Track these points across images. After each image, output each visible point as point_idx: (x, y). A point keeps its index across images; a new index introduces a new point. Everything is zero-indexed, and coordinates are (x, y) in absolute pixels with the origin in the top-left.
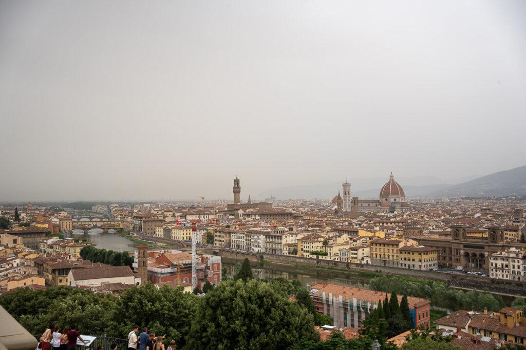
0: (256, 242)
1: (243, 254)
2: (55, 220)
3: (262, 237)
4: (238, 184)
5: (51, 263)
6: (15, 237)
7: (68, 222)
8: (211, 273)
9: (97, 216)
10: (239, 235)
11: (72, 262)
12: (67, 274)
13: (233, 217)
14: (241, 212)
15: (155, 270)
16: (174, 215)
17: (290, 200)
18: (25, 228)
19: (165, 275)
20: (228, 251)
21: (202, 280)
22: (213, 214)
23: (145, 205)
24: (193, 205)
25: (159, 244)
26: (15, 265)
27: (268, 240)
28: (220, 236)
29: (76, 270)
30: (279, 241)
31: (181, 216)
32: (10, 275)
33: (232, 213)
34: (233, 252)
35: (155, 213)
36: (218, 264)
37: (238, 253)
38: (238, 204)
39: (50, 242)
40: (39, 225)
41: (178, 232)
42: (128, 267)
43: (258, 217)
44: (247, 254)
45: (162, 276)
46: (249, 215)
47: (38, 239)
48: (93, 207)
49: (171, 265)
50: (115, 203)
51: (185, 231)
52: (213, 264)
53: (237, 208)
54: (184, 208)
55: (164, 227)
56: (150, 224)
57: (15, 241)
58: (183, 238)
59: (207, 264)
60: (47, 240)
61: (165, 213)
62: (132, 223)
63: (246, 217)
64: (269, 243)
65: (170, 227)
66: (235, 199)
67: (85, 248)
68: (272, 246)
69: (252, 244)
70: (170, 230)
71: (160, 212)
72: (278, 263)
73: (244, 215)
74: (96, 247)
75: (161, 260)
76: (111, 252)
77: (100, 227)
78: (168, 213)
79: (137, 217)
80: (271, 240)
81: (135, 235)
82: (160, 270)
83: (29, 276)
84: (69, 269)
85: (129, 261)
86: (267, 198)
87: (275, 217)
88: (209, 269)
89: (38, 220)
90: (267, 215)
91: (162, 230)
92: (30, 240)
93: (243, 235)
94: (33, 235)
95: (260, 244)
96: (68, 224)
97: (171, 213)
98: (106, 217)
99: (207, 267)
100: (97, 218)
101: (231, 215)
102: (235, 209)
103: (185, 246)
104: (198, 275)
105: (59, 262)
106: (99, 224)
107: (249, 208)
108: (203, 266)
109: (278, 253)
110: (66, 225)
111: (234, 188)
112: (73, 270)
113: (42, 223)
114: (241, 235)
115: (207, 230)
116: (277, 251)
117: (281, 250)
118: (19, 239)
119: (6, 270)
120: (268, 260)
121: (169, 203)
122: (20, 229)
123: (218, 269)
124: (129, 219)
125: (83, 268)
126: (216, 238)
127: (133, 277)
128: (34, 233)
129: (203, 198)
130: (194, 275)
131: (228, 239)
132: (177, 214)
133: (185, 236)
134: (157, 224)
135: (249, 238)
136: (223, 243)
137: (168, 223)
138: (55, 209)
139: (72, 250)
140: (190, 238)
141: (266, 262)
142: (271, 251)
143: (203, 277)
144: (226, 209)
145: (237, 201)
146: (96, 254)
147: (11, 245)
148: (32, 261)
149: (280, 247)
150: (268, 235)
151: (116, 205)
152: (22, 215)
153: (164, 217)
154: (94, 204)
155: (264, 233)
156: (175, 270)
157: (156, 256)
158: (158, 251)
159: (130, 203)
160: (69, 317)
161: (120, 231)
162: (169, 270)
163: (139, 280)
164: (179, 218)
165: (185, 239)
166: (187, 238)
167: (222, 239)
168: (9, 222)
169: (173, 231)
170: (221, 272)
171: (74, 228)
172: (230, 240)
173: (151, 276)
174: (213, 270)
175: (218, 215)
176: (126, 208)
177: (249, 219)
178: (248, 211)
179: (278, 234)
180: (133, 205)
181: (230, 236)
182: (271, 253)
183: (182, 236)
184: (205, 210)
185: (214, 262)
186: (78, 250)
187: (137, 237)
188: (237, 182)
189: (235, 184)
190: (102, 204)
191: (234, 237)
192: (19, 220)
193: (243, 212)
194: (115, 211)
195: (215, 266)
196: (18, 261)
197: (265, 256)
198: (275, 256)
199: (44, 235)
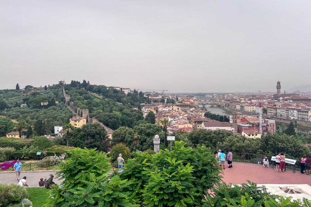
0: (292, 114)
1: (284, 120)
2: (192, 101)
3: (295, 111)
4: (279, 84)
5: (194, 118)
6: (178, 107)
7: (197, 101)
8: (269, 128)
9: (208, 99)
10: (282, 110)
11: (203, 119)
12: (201, 123)
13: (277, 101)
14: (281, 98)
15: (241, 125)
16: (245, 99)
17: (309, 92)
18: (181, 104)
19: (246, 128)
20: (275, 118)
21: (265, 131)
22: (265, 99)
23: (229, 95)
24: (253, 95)
25: (238, 113)
26: (180, 118)
27: (299, 113)
28: (270, 110)
29: (205, 122)
30: (307, 114)
31: (248, 100)
32: (179, 122)
33: (276, 99)
34: (278, 118)
35: (236, 98)
36: (274, 124)
37: (281, 119)
38: (280, 94)
39: (191, 110)
40: (186, 103)
41: (248, 107)
42: (228, 122)
43: (291, 101)
44: (287, 120)
45: (245, 128)
46: (286, 100)
47: (186, 108)
48: (206, 96)
49: (249, 123)
50: (215, 94)
51: (251, 107)
52: (271, 124)
53: (279, 96)
54: (250, 96)
55: (241, 105)
56: (233, 103)
57: (178, 109)
58: (250, 110)
59: (267, 124)
60: (190, 109)
61: (241, 99)
62: (224, 103)
63: (284, 101)
64: (300, 115)
65: (244, 105)
66: (278, 91)
67: (206, 113)
68: (302, 116)
69: (289, 115)
70: (243, 107)
71: (238, 98)
72: (306, 125)
73: (283, 100)
74: (211, 113)
75: (244, 120)
76: (218, 115)
77: (210, 104)
78: (242, 99)
79: (227, 100)
80: (301, 113)
81: (226, 108)
82: (243, 125)
83: (186, 123)
84: (202, 122)
85: (227, 120)
86: (295, 91)
87: (302, 101)
88: (269, 126)
89: (185, 100)
90: (297, 100)
91: (239, 106)
92: (184, 109)
93: (284, 110)
94: (184, 107)
95: (294, 115)
96: (197, 102)
97: (244, 98)
98: (211, 100)
99: (268, 125)
100: (208, 100)
101: (275, 100)
102: (278, 97)
103: (252, 114)
104: (263, 129)
105: (197, 119)
106: (209, 103)
107: (286, 96)
108: (265, 125)
109: (306, 120)
110: (196, 103)
111: (277, 86)
112: (204, 122)
113: (187, 102)
114: (283, 110)
115: (263, 107)
116: (305, 119)
117: (308, 119)
118: (180, 108)
119: (177, 120)
120: (299, 123)
121: (240, 94)
122: (179, 104)
123: (274, 126)
124: (223, 101)
125: (207, 121)
126: (268, 111)
127: (231, 127)
128: (185, 106)
129: (260, 91)
130: (261, 128)
131: (275, 112)
132: (246, 99)
133: (251, 109)
134: (237, 103)
135: (288, 112)
136: (272, 114)
137: (242, 103)
138: (191, 96)
139: (201, 114)
140: (254, 111)
141: (298, 124)
142: (301, 119)
143: (265, 130)
144: (273, 97)
145: (279, 93)
146: (212, 116)
147: (177, 110)
148: (186, 118)
149: (307, 117)
150: (299, 111)
151: (216, 94)
152: (179, 98)
153: (240, 100)
154: (206, 94)
155: (296, 110)
156: (251, 125)
157: (240, 118)
158: (242, 116)
159: (222, 94)
160: (238, 145)
161: (219, 106)
162: (248, 125)
163: (233, 129)
164: (248, 101)
165: (251, 111)
166: (252, 110)
167: (272, 112)
168: (174, 101)
169: (245, 107)
170: (275, 128)
171: (199, 104)
172: (276, 112)
173: (239, 127)
174: (270, 126)
175: (268, 99)
176: (221, 96)
177: (287, 102)
178: (285, 98)
179: (306, 110)
180: (224, 95)
181: (276, 110)
182: (301, 120)
183: (250, 109)
184: (261, 97)
185: (271, 123)
186: (203, 114)
187: (227, 109)
188: (279, 83)
189: (278, 84)
190: (210, 94)
191: (279, 111)
192: (178, 100)
193: (282, 98)
194: (216, 97)
195: (272, 125)
196: (181, 117)
197: (297, 122)
198: (304, 122)
199: (189, 107)
